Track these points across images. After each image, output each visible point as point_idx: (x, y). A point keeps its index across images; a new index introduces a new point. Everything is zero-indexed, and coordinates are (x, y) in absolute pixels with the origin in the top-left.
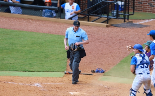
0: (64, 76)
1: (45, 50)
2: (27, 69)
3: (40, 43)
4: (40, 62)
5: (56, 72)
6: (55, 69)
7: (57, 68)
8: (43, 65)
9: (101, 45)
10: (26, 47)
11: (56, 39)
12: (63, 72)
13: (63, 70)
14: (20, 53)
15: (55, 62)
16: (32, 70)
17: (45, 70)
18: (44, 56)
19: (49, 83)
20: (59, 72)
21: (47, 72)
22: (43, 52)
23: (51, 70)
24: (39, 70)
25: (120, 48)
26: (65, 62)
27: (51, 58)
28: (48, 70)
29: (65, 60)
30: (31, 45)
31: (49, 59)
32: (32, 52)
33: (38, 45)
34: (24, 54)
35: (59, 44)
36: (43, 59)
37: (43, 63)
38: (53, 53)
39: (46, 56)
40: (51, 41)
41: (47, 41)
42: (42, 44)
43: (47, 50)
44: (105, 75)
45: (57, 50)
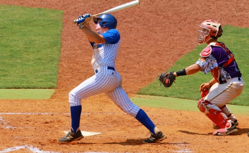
0: (53, 97)
1: (12, 41)
5: (34, 88)
6: (33, 83)
7: (37, 80)
8: (7, 73)
9: (132, 28)
11: (35, 18)
12: (49, 88)
13: (50, 84)
15: (32, 66)
18: (9, 54)
19: (21, 113)
20: (41, 88)
22: (6, 46)
23: (25, 85)
25: (175, 34)
26: (54, 66)
27: (24, 59)
28: (16, 85)
29: (55, 63)
31: (19, 61)
35: (40, 28)
36: (7, 61)
37: (6, 70)
38: (27, 48)
39: (12, 53)
40: (23, 22)
41: (16, 22)
42: (4, 27)
43: (15, 41)
44: (142, 92)
45: (36, 41)
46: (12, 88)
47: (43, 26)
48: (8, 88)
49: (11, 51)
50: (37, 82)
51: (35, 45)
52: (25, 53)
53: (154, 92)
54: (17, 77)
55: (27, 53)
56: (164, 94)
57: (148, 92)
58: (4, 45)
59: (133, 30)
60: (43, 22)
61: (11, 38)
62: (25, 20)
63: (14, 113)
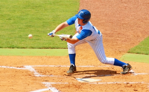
2: (14, 45)
3: (38, 6)
4: (36, 34)
5: (58, 48)
6: (57, 45)
8: (40, 38)
9: (127, 6)
10: (16, 12)
14: (7, 21)
16: (22, 45)
17: (41, 46)
18: (42, 24)
19: (47, 66)
20: (62, 48)
21: (45, 48)
23: (52, 46)
24: (33, 46)
28: (46, 46)
30: (24, 8)
32: (24, 19)
33: (34, 8)
34: (12, 21)
35: (64, 6)
36: (40, 29)
37: (40, 36)
38: (55, 20)
39: (44, 24)
40: (53, 2)
41: (48, 2)
42: (40, 6)
43: (47, 15)
44: (131, 52)
45: (61, 15)
46: (42, 48)
47: (66, 5)
48: (40, 48)
49: (44, 22)
50: (60, 44)
51: (60, 18)
52: (53, 24)
53: (139, 51)
54: (46, 41)
55: (54, 24)
56: (146, 53)
57: (135, 52)
58: (39, 18)
59: (127, 8)
60: (66, 2)
61: (44, 14)
62: (54, 1)
63: (43, 66)
